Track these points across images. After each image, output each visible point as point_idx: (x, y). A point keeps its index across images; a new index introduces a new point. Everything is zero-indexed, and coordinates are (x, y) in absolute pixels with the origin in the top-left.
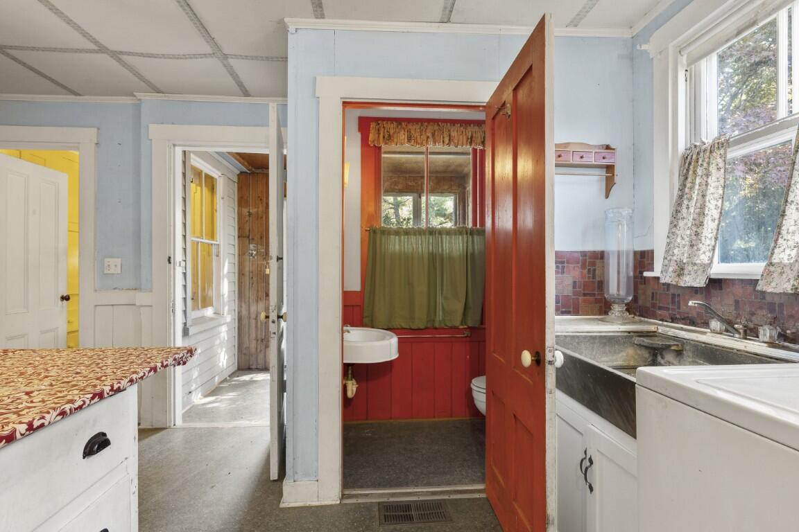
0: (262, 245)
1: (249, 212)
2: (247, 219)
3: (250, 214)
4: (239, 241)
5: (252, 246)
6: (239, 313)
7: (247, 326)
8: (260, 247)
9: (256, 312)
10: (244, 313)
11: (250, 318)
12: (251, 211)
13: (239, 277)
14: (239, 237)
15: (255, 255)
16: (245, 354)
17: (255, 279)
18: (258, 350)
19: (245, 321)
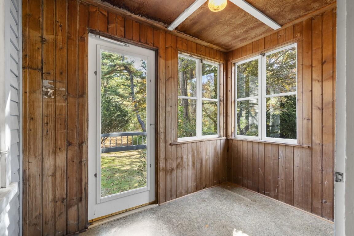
0: (62, 82)
1: (42, 37)
2: (40, 45)
3: (43, 41)
4: (24, 72)
5: (46, 83)
6: (24, 171)
7: (39, 187)
8: (58, 84)
9: (53, 167)
10: (34, 169)
11: (43, 175)
12: (45, 36)
13: (25, 122)
14: (24, 68)
15: (53, 94)
16: (35, 224)
17: (51, 125)
18: (57, 214)
19: (36, 181)
